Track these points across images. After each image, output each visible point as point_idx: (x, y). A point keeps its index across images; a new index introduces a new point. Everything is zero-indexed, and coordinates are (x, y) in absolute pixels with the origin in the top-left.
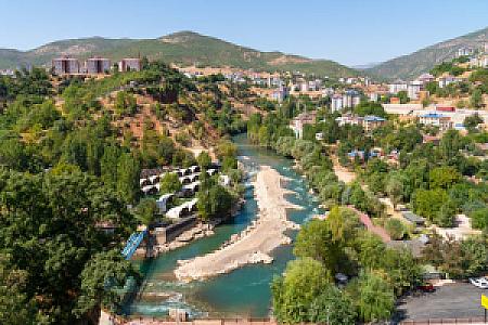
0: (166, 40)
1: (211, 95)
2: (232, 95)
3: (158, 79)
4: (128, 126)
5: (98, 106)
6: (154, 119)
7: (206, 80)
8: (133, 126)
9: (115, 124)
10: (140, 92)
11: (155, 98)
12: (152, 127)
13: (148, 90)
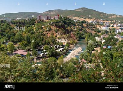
0: (77, 10)
1: (80, 27)
2: (87, 27)
3: (60, 22)
4: (47, 34)
5: (42, 28)
6: (54, 32)
7: (79, 23)
8: (49, 34)
9: (44, 33)
10: (53, 25)
11: (57, 27)
12: (53, 34)
13: (55, 25)
